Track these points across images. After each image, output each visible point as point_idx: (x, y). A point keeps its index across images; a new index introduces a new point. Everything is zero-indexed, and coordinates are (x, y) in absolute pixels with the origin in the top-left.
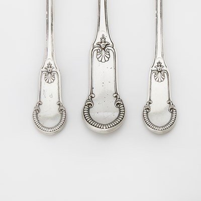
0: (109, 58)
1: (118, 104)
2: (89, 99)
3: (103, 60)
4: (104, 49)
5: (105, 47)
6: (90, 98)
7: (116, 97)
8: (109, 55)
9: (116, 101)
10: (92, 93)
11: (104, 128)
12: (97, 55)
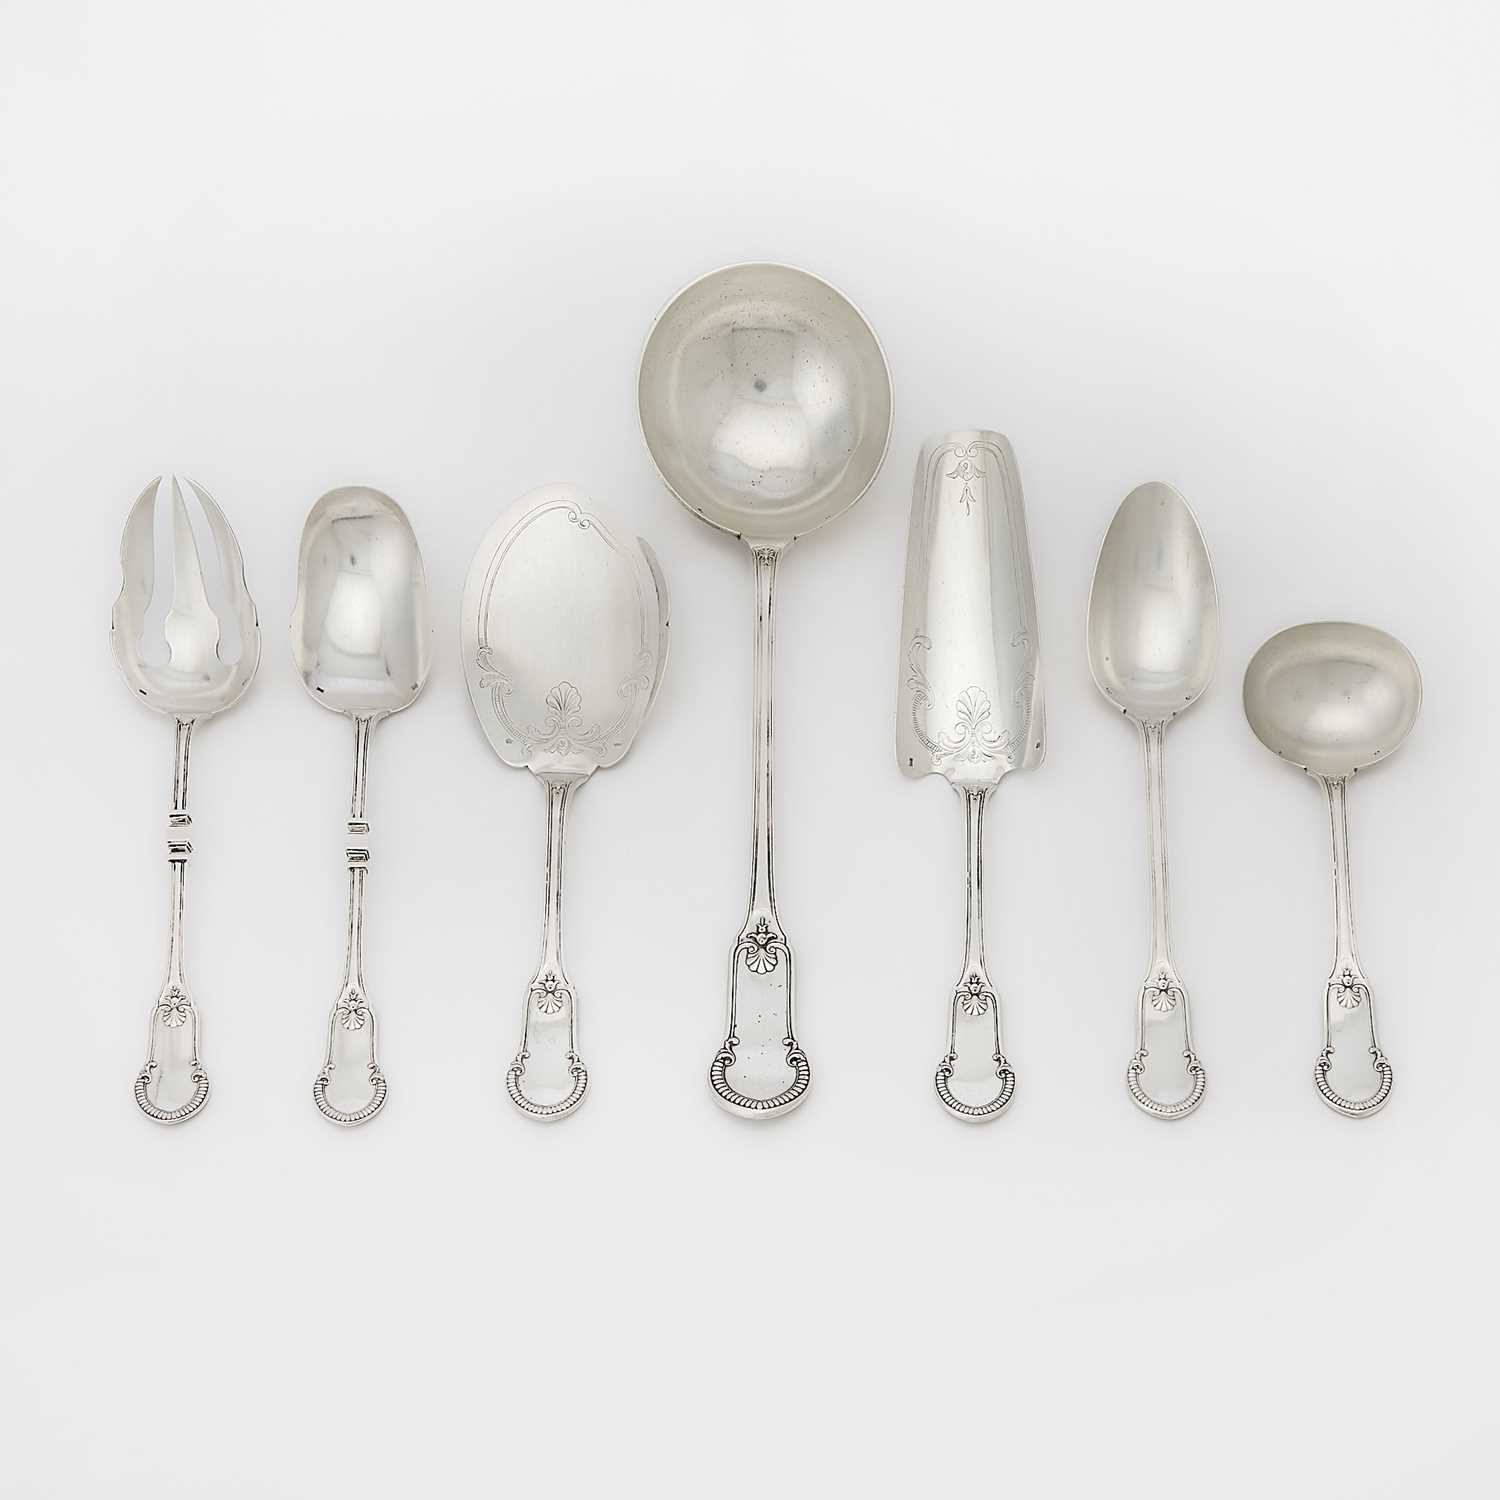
0: (774, 966)
1: (795, 1059)
2: (725, 1048)
3: (762, 970)
4: (764, 947)
5: (767, 944)
6: (728, 1046)
7: (790, 1044)
8: (776, 958)
9: (789, 1054)
10: (732, 1035)
11: (760, 1106)
12: (747, 958)
